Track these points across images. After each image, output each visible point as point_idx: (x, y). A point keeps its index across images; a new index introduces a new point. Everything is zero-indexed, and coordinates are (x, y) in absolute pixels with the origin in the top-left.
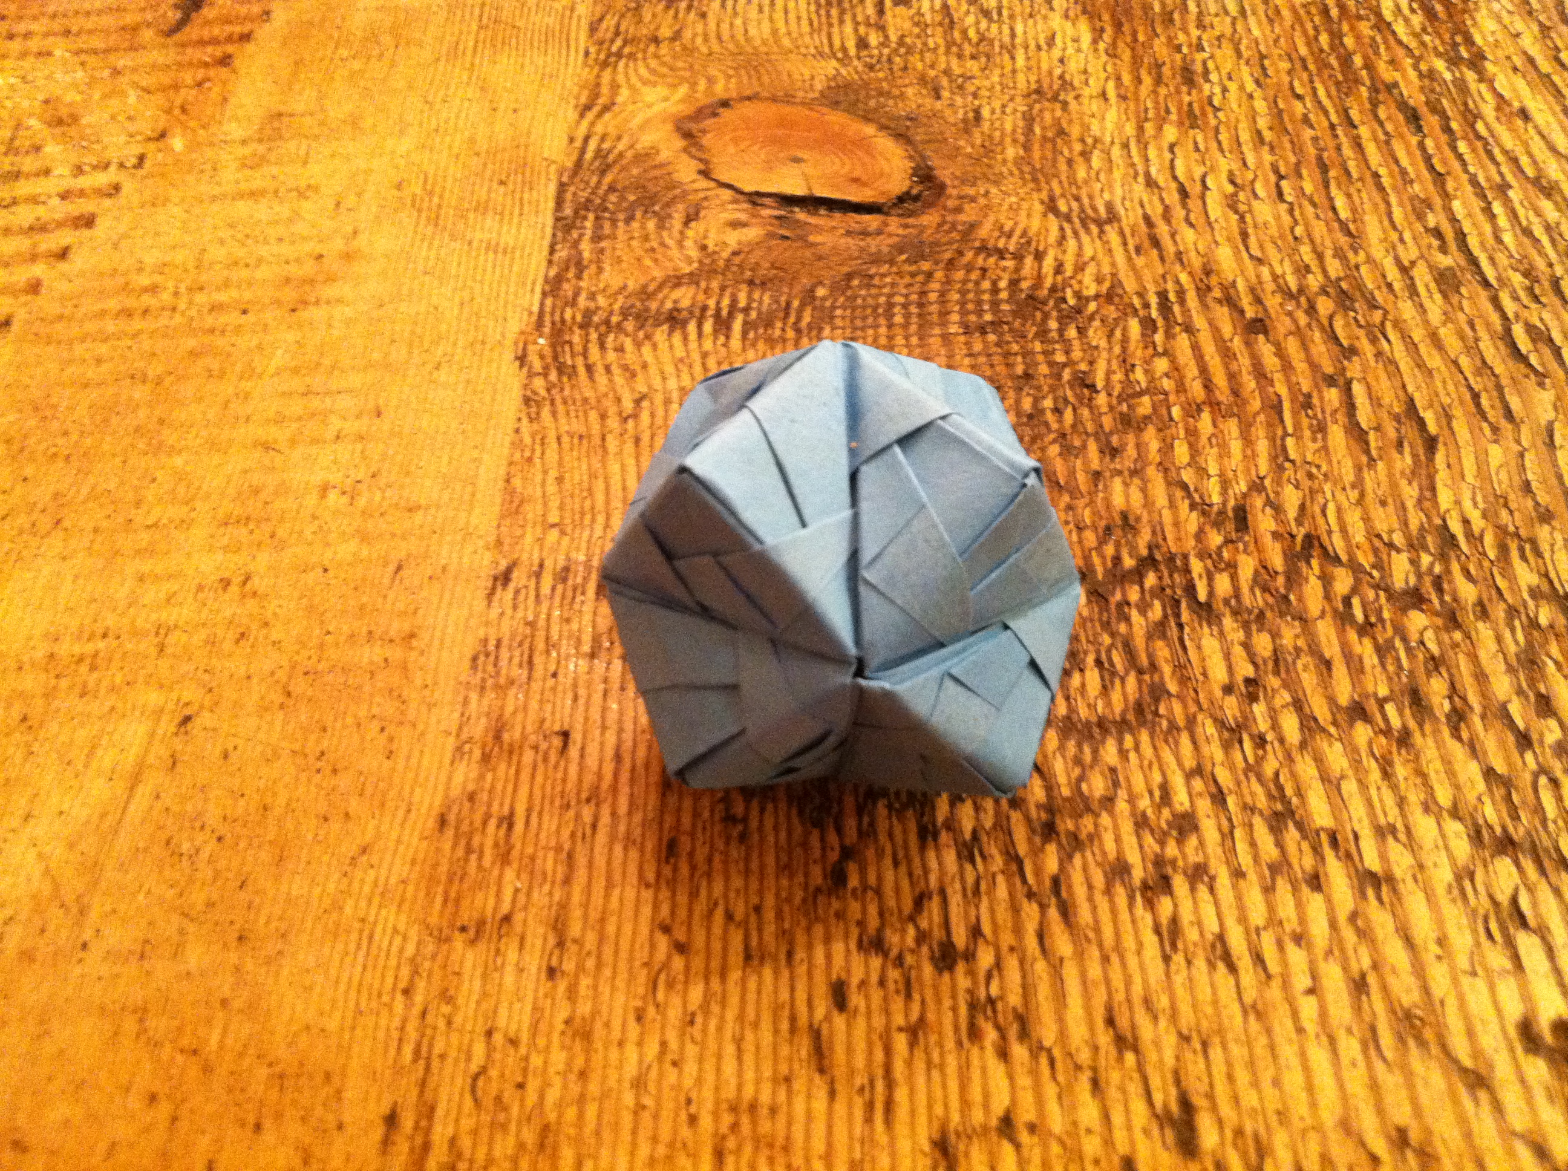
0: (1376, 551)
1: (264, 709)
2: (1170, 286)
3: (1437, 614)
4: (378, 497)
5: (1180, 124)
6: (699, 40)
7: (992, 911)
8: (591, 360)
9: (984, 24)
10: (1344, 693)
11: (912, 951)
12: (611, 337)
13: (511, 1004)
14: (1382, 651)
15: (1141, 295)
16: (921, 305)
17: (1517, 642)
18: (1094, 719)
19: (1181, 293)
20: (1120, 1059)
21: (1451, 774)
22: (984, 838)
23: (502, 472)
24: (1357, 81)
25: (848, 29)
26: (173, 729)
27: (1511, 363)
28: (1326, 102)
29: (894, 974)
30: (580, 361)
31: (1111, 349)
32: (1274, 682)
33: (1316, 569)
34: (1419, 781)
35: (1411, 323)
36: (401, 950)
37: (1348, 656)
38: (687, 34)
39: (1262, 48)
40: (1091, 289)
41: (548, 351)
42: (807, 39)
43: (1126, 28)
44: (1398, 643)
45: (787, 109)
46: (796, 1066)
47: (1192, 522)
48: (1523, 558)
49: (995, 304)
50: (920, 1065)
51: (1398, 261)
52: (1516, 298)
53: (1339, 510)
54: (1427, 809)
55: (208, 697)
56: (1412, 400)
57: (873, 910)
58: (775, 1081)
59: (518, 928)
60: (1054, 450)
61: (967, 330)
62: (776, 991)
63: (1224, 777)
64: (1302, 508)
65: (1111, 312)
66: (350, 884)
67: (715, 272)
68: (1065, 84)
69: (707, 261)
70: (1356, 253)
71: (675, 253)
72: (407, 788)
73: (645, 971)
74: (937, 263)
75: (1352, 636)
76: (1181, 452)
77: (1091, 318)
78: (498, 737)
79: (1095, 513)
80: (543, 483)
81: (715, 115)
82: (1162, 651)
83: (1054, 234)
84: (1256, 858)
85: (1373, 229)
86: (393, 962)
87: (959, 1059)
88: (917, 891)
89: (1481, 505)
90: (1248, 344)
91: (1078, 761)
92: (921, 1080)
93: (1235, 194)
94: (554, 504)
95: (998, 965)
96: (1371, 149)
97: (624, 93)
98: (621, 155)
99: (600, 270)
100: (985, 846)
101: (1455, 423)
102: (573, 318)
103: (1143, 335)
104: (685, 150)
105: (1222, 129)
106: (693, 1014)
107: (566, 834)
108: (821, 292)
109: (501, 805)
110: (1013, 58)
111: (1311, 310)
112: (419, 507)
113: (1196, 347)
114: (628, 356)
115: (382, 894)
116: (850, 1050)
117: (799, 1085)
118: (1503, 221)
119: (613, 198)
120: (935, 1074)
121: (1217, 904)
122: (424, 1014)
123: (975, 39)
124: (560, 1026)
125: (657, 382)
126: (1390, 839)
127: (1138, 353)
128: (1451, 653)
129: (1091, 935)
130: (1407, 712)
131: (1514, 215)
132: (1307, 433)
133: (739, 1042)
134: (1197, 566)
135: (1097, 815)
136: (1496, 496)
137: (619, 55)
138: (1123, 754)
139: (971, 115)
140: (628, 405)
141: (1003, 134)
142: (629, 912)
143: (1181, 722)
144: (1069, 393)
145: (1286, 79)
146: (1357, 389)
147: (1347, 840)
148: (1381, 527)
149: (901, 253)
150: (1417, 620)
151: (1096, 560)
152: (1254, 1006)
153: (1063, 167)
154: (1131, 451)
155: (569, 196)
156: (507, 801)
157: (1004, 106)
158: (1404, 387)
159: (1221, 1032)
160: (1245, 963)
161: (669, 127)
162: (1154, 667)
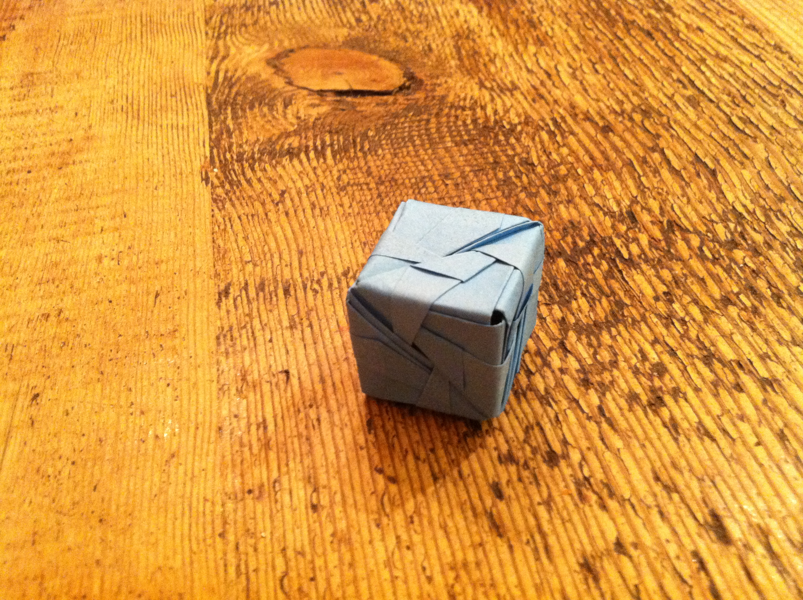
0: (706, 225)
1: (86, 384)
2: (556, 115)
3: (748, 250)
4: (135, 259)
5: (535, 44)
6: (269, 24)
7: (571, 431)
8: (248, 177)
9: (420, 8)
10: (717, 293)
11: (532, 459)
12: (257, 164)
13: (293, 531)
14: (728, 270)
15: (543, 120)
16: (428, 135)
17: (792, 259)
18: (592, 323)
19: (563, 118)
20: (671, 498)
21: (785, 324)
22: (553, 392)
23: (210, 238)
24: (616, 21)
25: (349, 14)
26: (27, 403)
27: (737, 134)
28: (604, 30)
29: (526, 474)
30: (241, 178)
31: (536, 147)
32: (679, 292)
33: (679, 236)
34: (771, 330)
36: (212, 512)
37: (711, 274)
38: (262, 22)
39: (565, 10)
40: (516, 121)
41: (220, 175)
43: (493, 5)
44: (734, 266)
45: (327, 51)
46: (484, 535)
47: (608, 222)
48: (779, 219)
49: (468, 132)
50: (558, 522)
51: (666, 95)
52: (728, 106)
53: (680, 208)
54: (781, 344)
55: (48, 381)
56: (696, 155)
57: (501, 440)
58: (474, 546)
59: (286, 485)
60: (523, 195)
61: (457, 144)
62: (458, 495)
63: (671, 342)
64: (661, 208)
65: (530, 130)
66: (169, 476)
67: (308, 128)
68: (470, 31)
69: (302, 124)
70: (643, 92)
71: (282, 120)
72: (193, 417)
73: (374, 497)
74: (430, 114)
75: (710, 265)
76: (590, 190)
77: (521, 133)
78: (244, 379)
79: (555, 223)
80: (236, 241)
81: (287, 56)
82: (616, 285)
83: (488, 98)
84: (703, 380)
85: (649, 83)
86: (209, 518)
87: (579, 513)
88: (524, 426)
89: (748, 198)
90: (606, 138)
91: (590, 345)
92: (560, 529)
93: (574, 73)
94: (246, 250)
95: (584, 458)
96: (633, 48)
97: (233, 51)
98: (239, 79)
99: (241, 133)
100: (555, 396)
101: (721, 162)
102: (232, 157)
103: (550, 138)
104: (275, 73)
105: (557, 45)
106: (411, 517)
107: (302, 427)
108: (371, 133)
109: (256, 416)
110: (440, 21)
111: (631, 119)
112: (162, 261)
113: (579, 141)
114: (269, 173)
115: (192, 479)
116: (513, 520)
117: (488, 547)
118: (708, 74)
119: (240, 98)
120: (568, 525)
121: (692, 406)
122: (237, 548)
124: (328, 539)
125: (290, 184)
126: (768, 360)
127: (551, 148)
128: (762, 267)
129: (630, 434)
130: (751, 297)
131: (713, 71)
132: (651, 175)
133: (444, 528)
134: (618, 242)
135: (611, 371)
136: (755, 193)
137: (226, 33)
138: (613, 338)
139: (426, 48)
140: (276, 197)
141: (446, 54)
142: (354, 465)
143: (638, 318)
144: (521, 168)
145: (581, 23)
146: (667, 152)
147: (746, 364)
148: (704, 213)
149: (409, 112)
150: (739, 254)
151: (564, 245)
152: (732, 456)
153: (482, 67)
154: (563, 191)
155: (214, 99)
156: (260, 414)
157: (443, 44)
158: (690, 149)
159: (720, 474)
160: (718, 435)
161: (263, 64)
162: (613, 293)
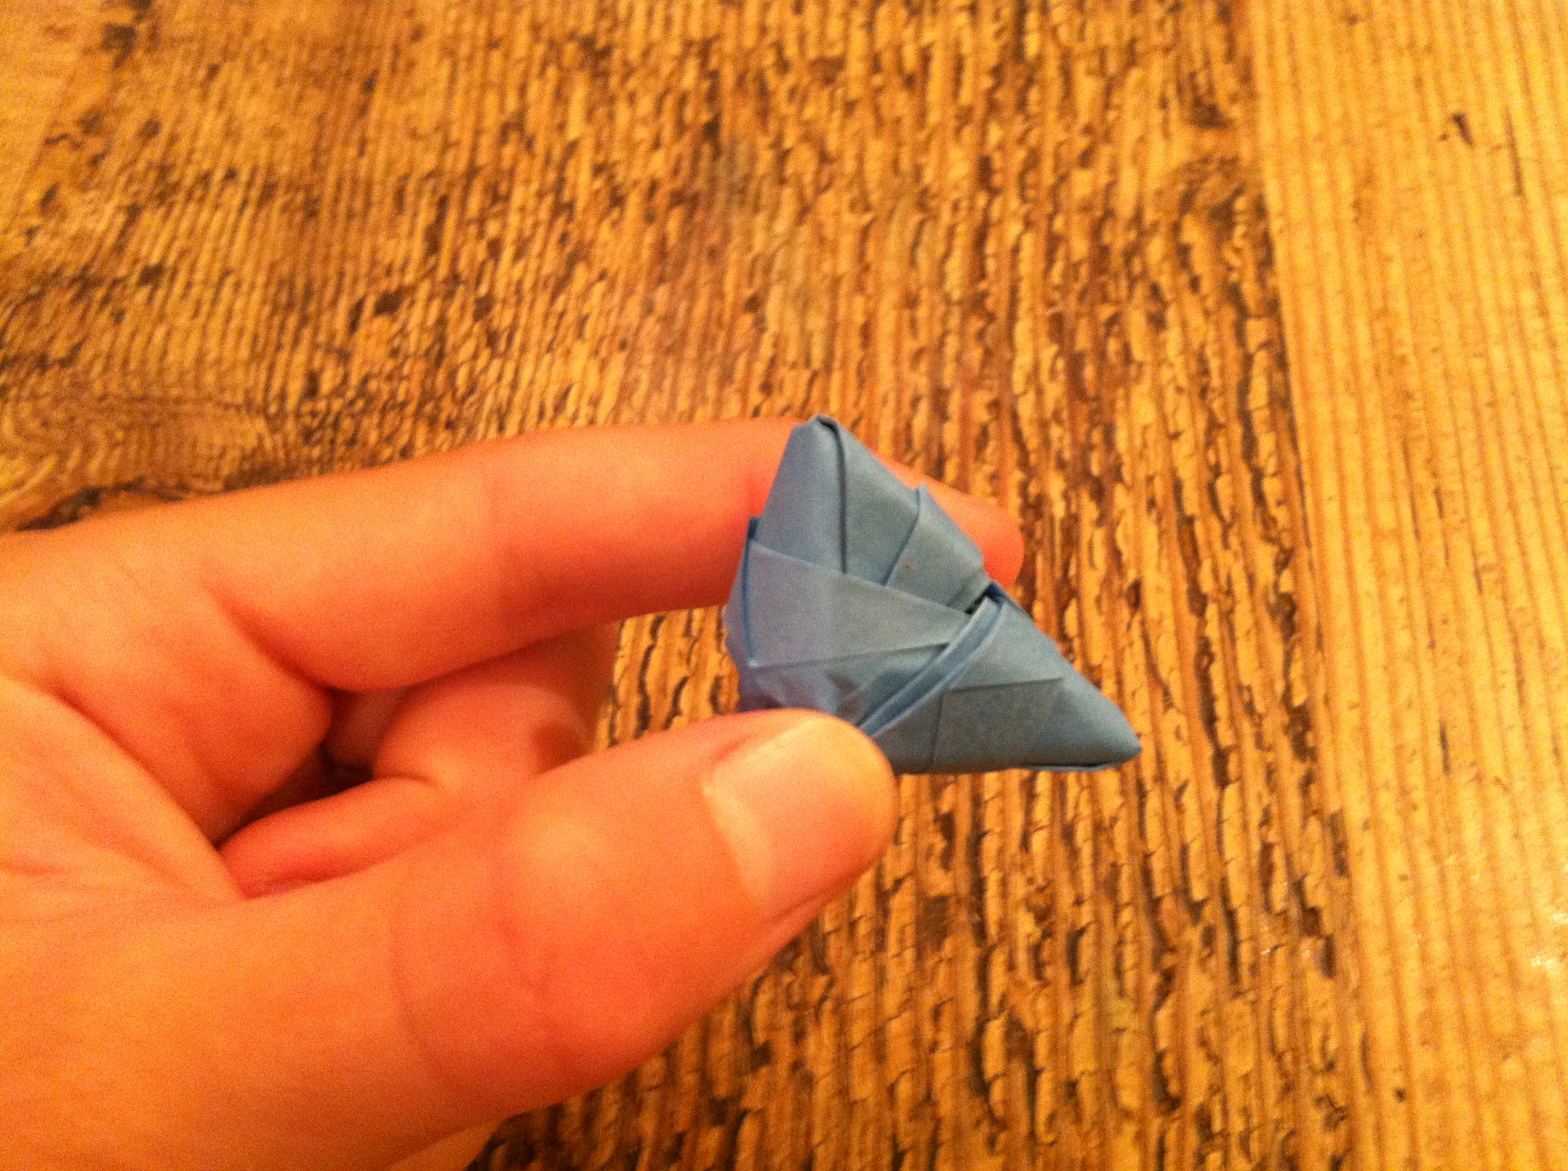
35: (858, 1006)
42: (240, 374)
123: (461, 391)
